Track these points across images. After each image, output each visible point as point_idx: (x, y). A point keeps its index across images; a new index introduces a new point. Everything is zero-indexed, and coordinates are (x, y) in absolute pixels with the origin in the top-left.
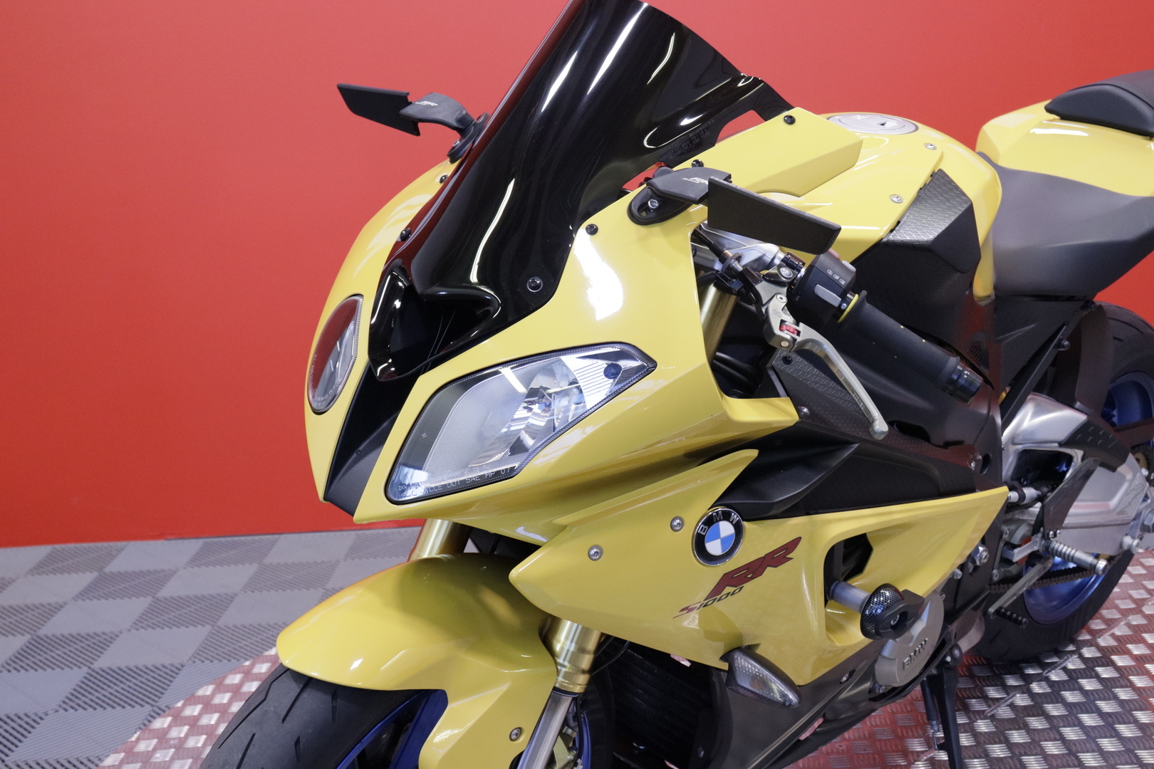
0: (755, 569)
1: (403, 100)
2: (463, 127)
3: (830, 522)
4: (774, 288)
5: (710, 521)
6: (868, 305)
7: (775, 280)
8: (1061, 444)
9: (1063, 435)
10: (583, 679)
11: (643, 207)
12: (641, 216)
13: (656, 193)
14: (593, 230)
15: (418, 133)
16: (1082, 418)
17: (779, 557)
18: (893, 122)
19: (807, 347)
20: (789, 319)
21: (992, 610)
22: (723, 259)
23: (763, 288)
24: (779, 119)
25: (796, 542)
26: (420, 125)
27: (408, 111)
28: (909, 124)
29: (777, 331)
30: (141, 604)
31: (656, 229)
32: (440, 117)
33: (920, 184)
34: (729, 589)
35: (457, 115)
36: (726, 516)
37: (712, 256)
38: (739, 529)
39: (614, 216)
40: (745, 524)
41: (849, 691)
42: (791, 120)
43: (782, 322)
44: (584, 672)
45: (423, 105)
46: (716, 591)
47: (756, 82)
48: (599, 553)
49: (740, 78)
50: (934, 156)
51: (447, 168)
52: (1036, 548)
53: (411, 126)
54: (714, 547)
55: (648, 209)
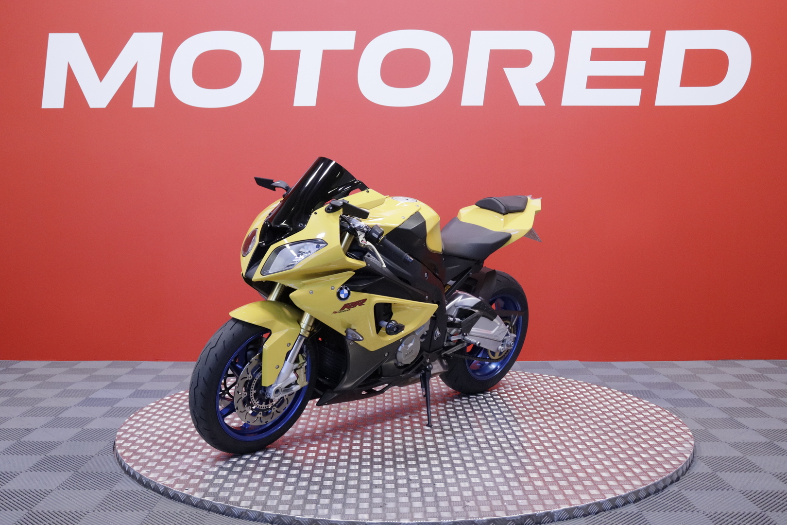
0: (354, 305)
1: (272, 182)
2: (287, 189)
3: (375, 296)
4: (362, 233)
5: (341, 289)
6: (386, 239)
7: (363, 231)
8: (472, 308)
9: (472, 305)
10: (308, 333)
11: (328, 209)
12: (328, 211)
13: (333, 206)
14: (316, 213)
15: (275, 190)
16: (480, 300)
17: (361, 303)
18: (410, 199)
19: (368, 247)
20: (364, 240)
21: (443, 354)
22: (350, 224)
23: (359, 233)
24: (365, 191)
25: (365, 300)
26: (276, 188)
27: (273, 184)
28: (414, 200)
29: (360, 242)
30: (153, 376)
31: (331, 214)
32: (281, 186)
33: (411, 214)
34: (346, 309)
35: (286, 186)
36: (346, 288)
37: (348, 225)
38: (349, 292)
39: (321, 211)
40: (351, 292)
41: (387, 362)
42: (368, 192)
43: (362, 240)
44: (308, 331)
45: (277, 183)
46: (342, 309)
47: (360, 182)
48: (312, 292)
49: (356, 180)
50: (418, 208)
51: (282, 199)
52: (460, 338)
53: (273, 188)
54: (342, 296)
55: (330, 209)
